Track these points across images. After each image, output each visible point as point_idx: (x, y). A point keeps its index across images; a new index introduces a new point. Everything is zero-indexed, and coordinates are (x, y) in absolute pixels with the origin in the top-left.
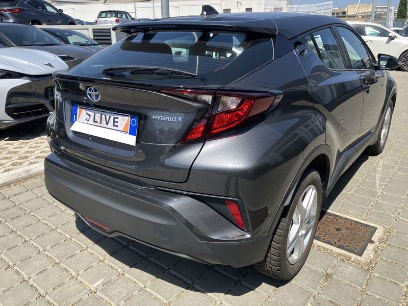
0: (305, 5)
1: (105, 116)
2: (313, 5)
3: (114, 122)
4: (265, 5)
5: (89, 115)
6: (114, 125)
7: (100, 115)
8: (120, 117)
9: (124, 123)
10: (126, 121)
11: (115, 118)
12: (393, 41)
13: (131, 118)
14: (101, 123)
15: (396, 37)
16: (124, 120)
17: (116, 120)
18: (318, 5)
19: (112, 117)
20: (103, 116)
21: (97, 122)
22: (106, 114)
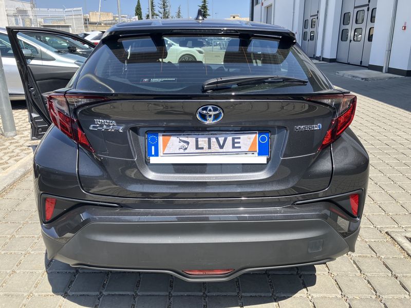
0: (54, 10)
1: (217, 139)
2: (62, 10)
3: (234, 143)
4: (6, 6)
5: (188, 143)
6: (234, 147)
7: (207, 139)
8: (242, 137)
9: (250, 142)
10: (252, 140)
11: (233, 139)
12: (171, 48)
13: (260, 134)
14: (210, 147)
15: (173, 44)
16: (250, 139)
17: (236, 140)
18: (66, 10)
19: (230, 139)
20: (213, 140)
21: (202, 148)
22: (217, 136)
